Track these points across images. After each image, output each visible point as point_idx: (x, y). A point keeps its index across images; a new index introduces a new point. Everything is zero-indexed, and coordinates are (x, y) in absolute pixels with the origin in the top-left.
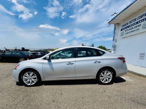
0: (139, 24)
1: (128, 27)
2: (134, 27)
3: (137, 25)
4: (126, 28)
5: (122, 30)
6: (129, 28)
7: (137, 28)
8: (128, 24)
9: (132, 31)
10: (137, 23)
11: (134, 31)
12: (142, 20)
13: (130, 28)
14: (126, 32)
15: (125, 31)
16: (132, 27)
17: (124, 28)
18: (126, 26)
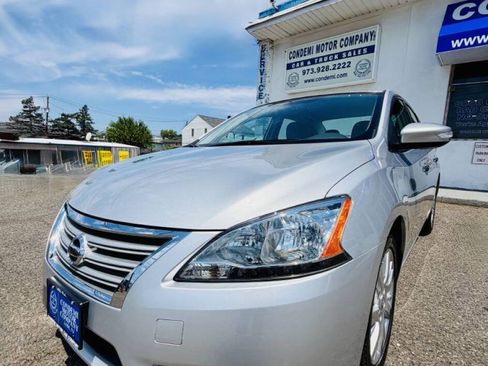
0: (346, 60)
1: (313, 61)
2: (331, 64)
3: (341, 61)
4: (306, 64)
5: (289, 67)
6: (315, 67)
7: (342, 71)
8: (310, 51)
9: (327, 78)
10: (340, 56)
11: (333, 77)
12: (352, 51)
13: (320, 65)
14: (309, 76)
15: (304, 73)
16: (325, 64)
17: (300, 62)
18: (304, 58)
